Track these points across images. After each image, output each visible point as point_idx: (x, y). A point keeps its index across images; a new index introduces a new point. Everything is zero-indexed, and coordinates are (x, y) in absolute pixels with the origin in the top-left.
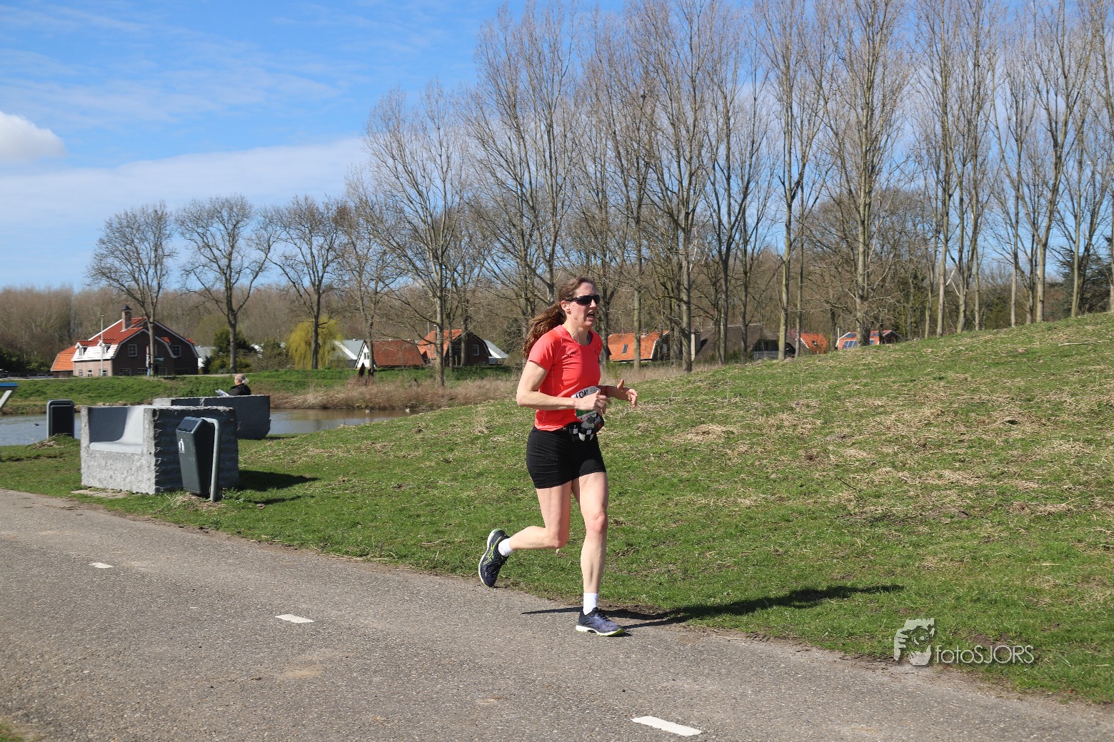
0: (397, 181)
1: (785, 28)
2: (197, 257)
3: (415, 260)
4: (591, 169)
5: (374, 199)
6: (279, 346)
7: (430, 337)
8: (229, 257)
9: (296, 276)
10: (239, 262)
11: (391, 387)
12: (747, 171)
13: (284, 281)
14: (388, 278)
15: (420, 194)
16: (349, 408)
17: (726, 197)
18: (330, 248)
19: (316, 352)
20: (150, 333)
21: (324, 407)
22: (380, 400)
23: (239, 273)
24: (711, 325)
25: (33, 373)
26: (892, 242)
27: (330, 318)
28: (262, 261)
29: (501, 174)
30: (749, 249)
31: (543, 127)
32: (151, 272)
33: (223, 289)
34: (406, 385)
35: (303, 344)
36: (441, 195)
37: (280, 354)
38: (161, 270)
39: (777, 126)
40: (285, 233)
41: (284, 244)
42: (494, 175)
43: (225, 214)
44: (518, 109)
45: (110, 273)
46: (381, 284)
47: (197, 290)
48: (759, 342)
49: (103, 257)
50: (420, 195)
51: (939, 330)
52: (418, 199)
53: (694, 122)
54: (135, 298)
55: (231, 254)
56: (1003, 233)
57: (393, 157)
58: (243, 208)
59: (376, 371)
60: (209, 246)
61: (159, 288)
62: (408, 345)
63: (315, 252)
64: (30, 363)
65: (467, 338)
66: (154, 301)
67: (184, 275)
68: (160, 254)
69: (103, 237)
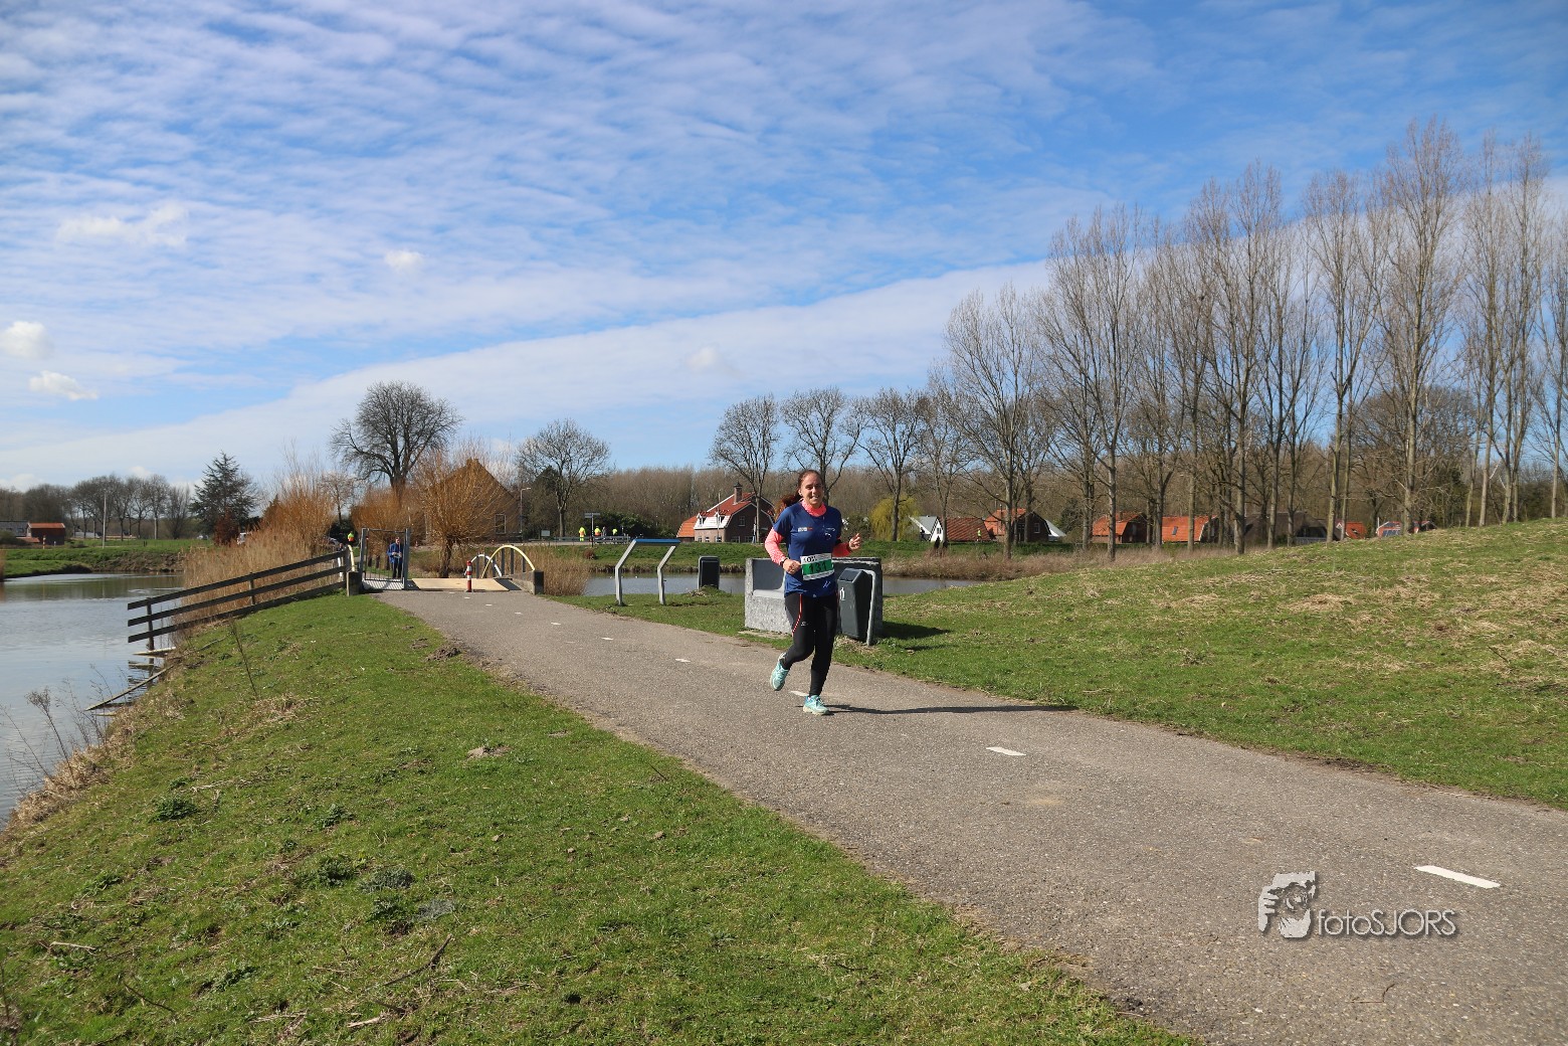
0: (973, 374)
1: (1336, 236)
2: (798, 441)
3: (986, 445)
4: (1150, 364)
5: (951, 391)
6: (862, 520)
7: (997, 514)
8: (824, 441)
9: (881, 460)
10: (832, 446)
11: (962, 559)
12: (1298, 368)
13: (870, 463)
14: (962, 460)
15: (994, 385)
16: (925, 575)
17: (1278, 393)
18: (911, 434)
19: (896, 527)
20: (757, 507)
21: (904, 575)
22: (955, 570)
23: (832, 455)
24: (1256, 511)
25: (662, 537)
26: (1433, 438)
27: (909, 496)
28: (852, 446)
29: (1069, 368)
30: (1297, 440)
31: (1108, 326)
32: (760, 454)
34: (977, 558)
35: (884, 519)
36: (1013, 387)
37: (865, 527)
38: (768, 452)
39: (1328, 327)
40: (872, 420)
41: (871, 430)
42: (1062, 369)
43: (822, 404)
44: (1086, 310)
45: (727, 454)
46: (954, 466)
48: (1302, 530)
49: (720, 442)
51: (1481, 521)
53: (1252, 320)
54: (746, 476)
55: (826, 439)
56: (1542, 431)
57: (970, 353)
58: (837, 399)
59: (950, 544)
60: (807, 431)
61: (766, 465)
62: (979, 522)
63: (897, 437)
64: (660, 530)
65: (1030, 517)
66: (761, 479)
67: (787, 457)
68: (768, 438)
69: (723, 425)
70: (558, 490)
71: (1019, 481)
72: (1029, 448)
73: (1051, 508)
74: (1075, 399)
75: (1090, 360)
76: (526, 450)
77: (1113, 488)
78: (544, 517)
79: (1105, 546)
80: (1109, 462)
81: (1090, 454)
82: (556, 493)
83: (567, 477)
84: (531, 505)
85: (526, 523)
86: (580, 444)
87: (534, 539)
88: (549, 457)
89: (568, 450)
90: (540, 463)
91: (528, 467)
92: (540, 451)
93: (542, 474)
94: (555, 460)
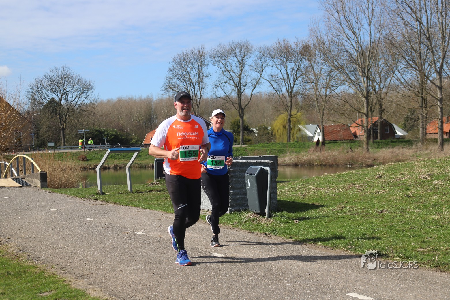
0: (340, 26)
2: (222, 77)
3: (350, 74)
5: (325, 38)
6: (267, 129)
7: (359, 121)
8: (240, 77)
9: (278, 87)
10: (245, 79)
11: (335, 153)
13: (271, 90)
14: (333, 86)
16: (310, 165)
18: (298, 69)
19: (290, 133)
21: (296, 165)
22: (330, 161)
23: (245, 86)
25: (133, 145)
27: (298, 111)
28: (258, 79)
29: (408, 18)
32: (197, 86)
33: (237, 95)
34: (345, 151)
35: (281, 127)
36: (367, 34)
37: (268, 133)
38: (202, 85)
40: (271, 61)
41: (271, 68)
42: (403, 19)
43: (238, 52)
45: (175, 88)
46: (328, 90)
47: (222, 96)
49: (169, 79)
50: (354, 34)
52: (353, 36)
55: (241, 75)
57: (338, 12)
58: (247, 48)
59: (326, 143)
60: (228, 70)
61: (201, 96)
62: (346, 127)
63: (289, 72)
64: (131, 139)
65: (382, 123)
66: (198, 104)
67: (215, 88)
68: (202, 76)
69: (171, 67)
70: (59, 114)
71: (373, 98)
72: (380, 76)
73: (396, 116)
74: (413, 39)
75: (423, 11)
76: (35, 87)
77: (441, 100)
78: (50, 133)
79: (435, 141)
80: (438, 83)
81: (424, 77)
82: (58, 117)
83: (65, 105)
84: (41, 125)
85: (37, 138)
86: (73, 82)
87: (44, 149)
88: (52, 92)
89: (65, 87)
90: (46, 96)
91: (37, 99)
92: (45, 88)
93: (47, 103)
94: (57, 94)
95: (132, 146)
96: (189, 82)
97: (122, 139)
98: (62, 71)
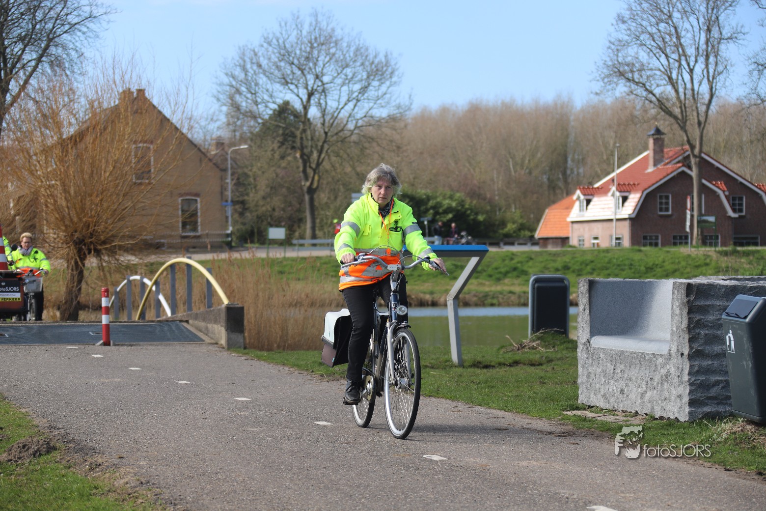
20: (694, 173)
25: (508, 240)
32: (699, 68)
38: (716, 64)
45: (632, 71)
49: (619, 46)
54: (669, 113)
61: (712, 96)
64: (503, 224)
66: (702, 119)
67: (756, 73)
68: (716, 36)
69: (623, 12)
70: (302, 148)
76: (238, 72)
78: (277, 201)
82: (298, 155)
83: (318, 123)
84: (252, 180)
85: (241, 214)
86: (342, 58)
87: (257, 245)
88: (282, 84)
89: (318, 69)
90: (266, 97)
91: (244, 104)
92: (264, 74)
93: (271, 118)
94: (296, 91)
95: (506, 244)
96: (675, 56)
97: (477, 223)
98: (311, 25)
